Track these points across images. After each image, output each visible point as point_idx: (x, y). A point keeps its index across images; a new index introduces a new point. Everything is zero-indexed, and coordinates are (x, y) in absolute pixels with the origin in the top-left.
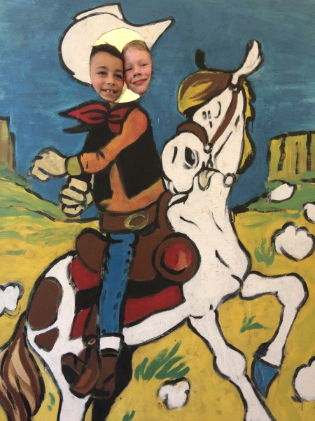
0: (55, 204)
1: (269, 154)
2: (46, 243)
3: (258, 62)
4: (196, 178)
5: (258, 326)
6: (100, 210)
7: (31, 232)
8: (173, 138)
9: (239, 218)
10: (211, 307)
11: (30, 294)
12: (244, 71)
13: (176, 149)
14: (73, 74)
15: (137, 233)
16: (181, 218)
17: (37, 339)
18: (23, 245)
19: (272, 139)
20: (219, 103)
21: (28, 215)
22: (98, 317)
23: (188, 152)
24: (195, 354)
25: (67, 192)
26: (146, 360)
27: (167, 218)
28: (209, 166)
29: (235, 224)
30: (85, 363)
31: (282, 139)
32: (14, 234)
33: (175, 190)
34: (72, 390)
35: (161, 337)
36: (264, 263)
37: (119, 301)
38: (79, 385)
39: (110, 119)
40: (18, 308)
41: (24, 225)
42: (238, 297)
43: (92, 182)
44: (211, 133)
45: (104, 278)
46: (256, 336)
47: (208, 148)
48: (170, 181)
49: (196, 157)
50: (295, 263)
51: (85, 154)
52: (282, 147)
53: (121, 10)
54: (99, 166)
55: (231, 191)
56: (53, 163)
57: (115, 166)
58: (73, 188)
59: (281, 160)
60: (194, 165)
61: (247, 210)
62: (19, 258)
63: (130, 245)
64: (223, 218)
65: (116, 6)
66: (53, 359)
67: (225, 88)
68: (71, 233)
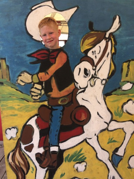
0: (29, 95)
1: (122, 69)
2: (26, 111)
3: (118, 26)
4: (89, 82)
5: (115, 141)
6: (47, 97)
7: (19, 107)
8: (78, 64)
9: (108, 98)
10: (95, 135)
11: (21, 131)
12: (112, 30)
13: (80, 69)
14: (32, 36)
15: (64, 106)
16: (83, 99)
17: (25, 148)
18: (16, 112)
19: (124, 63)
20: (100, 47)
21: (17, 100)
22: (49, 139)
23: (85, 70)
24: (89, 152)
25: (33, 90)
26: (69, 155)
27: (76, 99)
28: (95, 76)
29: (106, 101)
30: (45, 156)
31: (129, 62)
32: (12, 108)
33: (80, 87)
34: (40, 166)
35: (75, 146)
36: (118, 117)
37: (57, 133)
38: (43, 164)
39: (50, 57)
40: (17, 136)
41: (16, 104)
42: (107, 130)
43: (44, 85)
44: (96, 61)
45: (51, 124)
46: (114, 145)
47: (94, 68)
48: (77, 83)
49: (89, 73)
50: (132, 116)
51: (40, 73)
52: (128, 66)
53: (53, 4)
54: (46, 78)
55: (104, 86)
56: (26, 78)
57: (53, 78)
58: (36, 88)
59: (128, 72)
60: (88, 76)
61: (112, 95)
62: (15, 117)
63: (61, 111)
64: (101, 98)
65: (51, 2)
66: (32, 155)
67: (103, 40)
68: (36, 107)
